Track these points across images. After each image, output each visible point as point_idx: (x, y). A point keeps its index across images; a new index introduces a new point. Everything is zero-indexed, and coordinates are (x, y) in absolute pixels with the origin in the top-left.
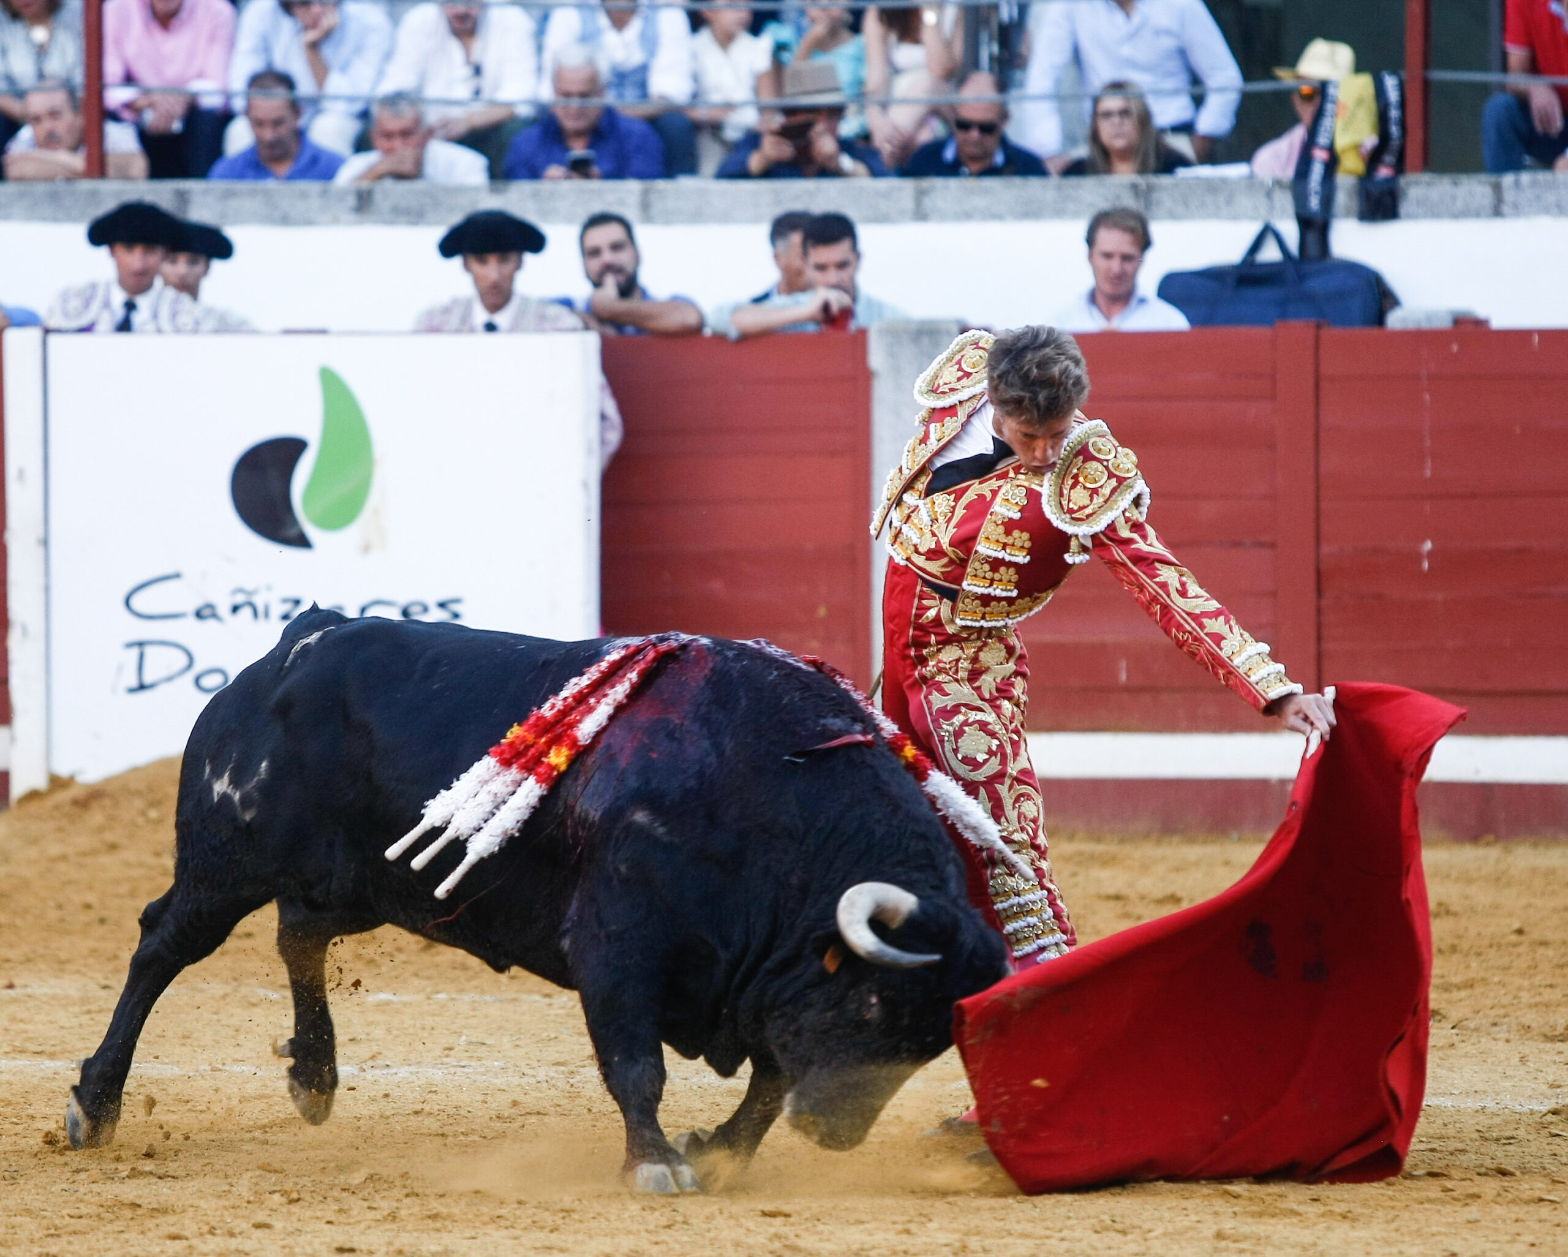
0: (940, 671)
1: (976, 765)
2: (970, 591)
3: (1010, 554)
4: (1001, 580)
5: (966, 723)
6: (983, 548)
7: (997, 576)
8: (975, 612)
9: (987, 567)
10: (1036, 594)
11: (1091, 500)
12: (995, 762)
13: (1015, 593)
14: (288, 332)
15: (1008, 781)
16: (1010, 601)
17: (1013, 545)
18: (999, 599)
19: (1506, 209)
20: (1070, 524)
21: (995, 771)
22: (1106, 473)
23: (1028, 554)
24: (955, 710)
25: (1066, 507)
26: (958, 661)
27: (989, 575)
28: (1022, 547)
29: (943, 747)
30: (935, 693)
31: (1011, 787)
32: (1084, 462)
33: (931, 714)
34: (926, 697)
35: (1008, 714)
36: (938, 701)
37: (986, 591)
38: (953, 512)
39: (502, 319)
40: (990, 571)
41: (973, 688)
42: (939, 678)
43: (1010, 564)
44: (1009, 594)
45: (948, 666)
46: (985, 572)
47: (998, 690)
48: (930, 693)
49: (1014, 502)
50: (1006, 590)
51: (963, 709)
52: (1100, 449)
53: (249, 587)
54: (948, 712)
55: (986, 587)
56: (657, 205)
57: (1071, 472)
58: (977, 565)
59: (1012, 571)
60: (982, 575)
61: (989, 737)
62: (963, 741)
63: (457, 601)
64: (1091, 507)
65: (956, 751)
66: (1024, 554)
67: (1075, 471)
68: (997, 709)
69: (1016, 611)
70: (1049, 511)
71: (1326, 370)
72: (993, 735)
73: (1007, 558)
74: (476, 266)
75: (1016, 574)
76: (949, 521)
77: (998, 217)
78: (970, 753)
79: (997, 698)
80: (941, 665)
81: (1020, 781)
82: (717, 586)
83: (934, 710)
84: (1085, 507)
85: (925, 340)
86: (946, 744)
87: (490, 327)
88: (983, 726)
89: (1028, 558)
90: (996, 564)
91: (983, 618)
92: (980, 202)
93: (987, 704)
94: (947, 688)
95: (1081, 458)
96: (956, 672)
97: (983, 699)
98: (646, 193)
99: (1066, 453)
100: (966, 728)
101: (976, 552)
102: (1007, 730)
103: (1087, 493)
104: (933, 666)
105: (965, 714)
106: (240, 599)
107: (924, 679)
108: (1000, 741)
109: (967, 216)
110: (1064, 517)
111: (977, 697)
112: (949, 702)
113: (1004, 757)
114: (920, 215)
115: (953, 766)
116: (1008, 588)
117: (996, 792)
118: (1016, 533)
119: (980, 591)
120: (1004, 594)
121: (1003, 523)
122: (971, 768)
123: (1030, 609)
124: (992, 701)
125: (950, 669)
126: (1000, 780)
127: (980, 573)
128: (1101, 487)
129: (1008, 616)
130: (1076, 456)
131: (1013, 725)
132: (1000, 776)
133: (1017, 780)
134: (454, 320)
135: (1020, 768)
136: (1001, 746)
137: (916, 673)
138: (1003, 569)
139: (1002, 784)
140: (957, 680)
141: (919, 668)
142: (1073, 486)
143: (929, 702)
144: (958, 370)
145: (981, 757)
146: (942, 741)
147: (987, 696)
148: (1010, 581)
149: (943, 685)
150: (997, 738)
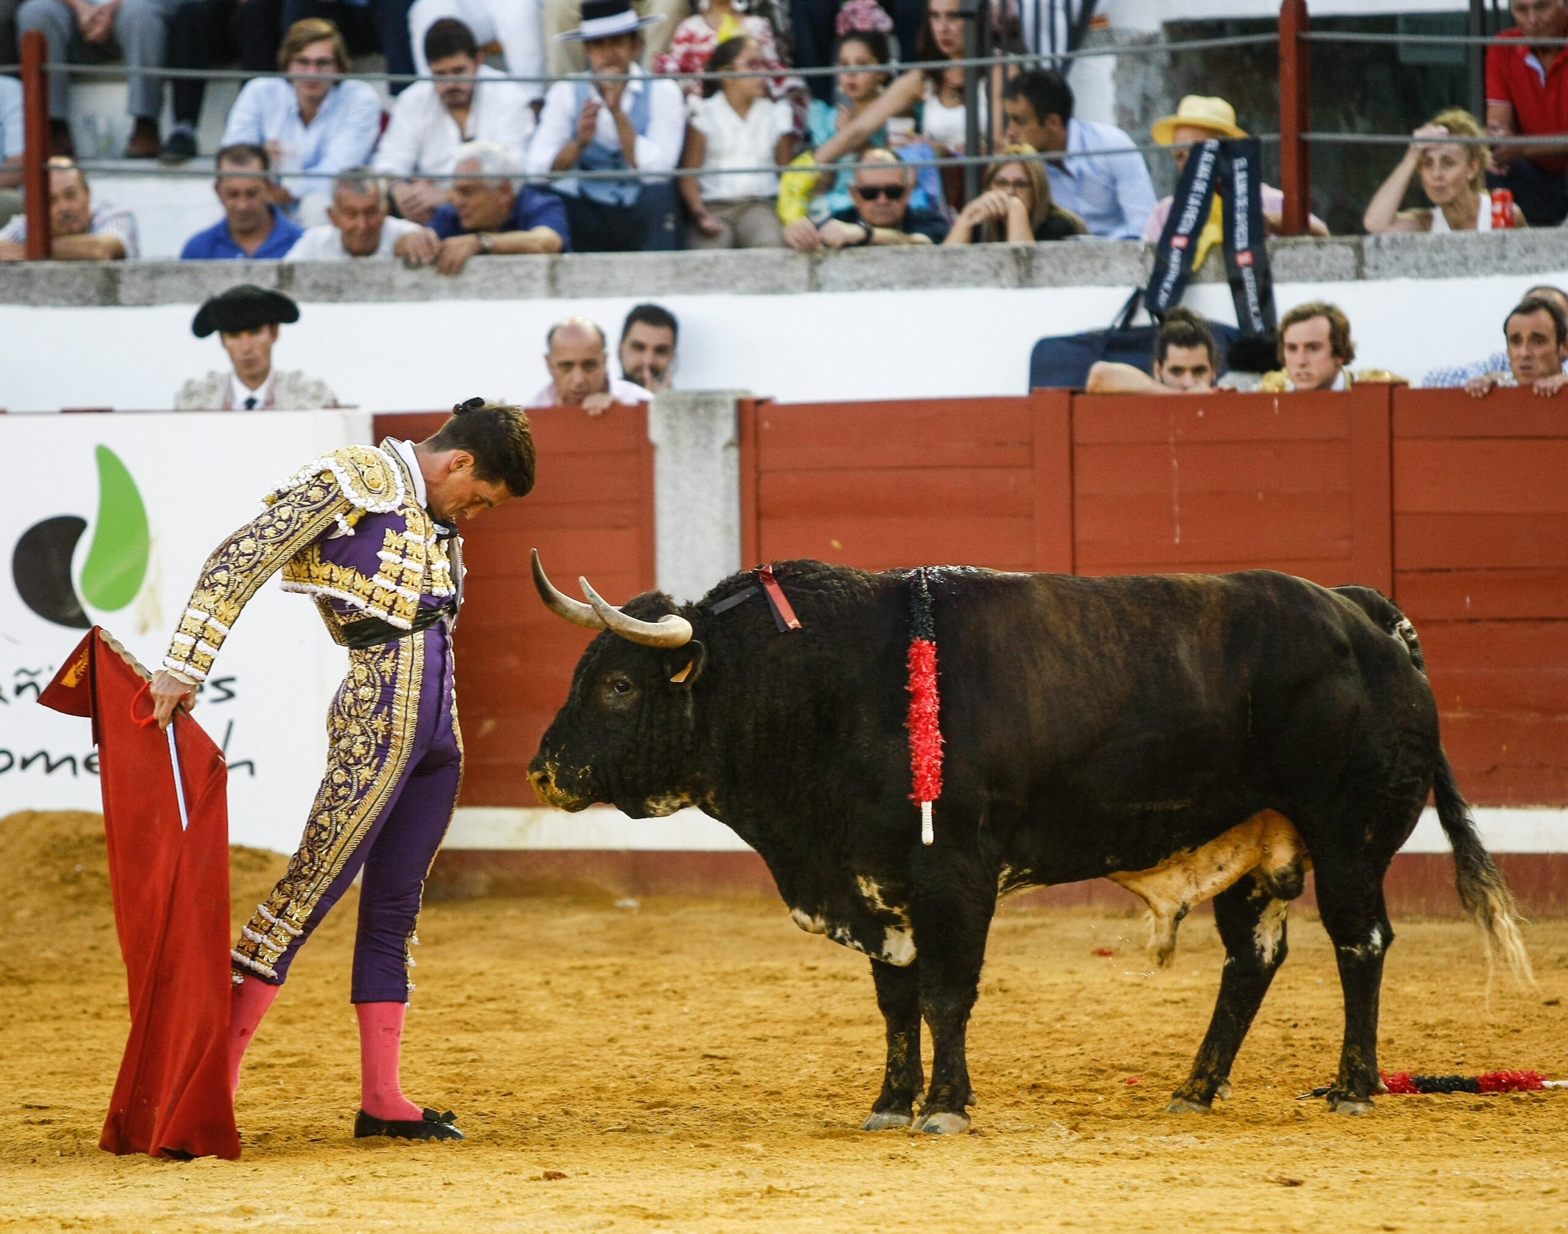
14: (65, 411)
19: (1367, 271)
39: (260, 394)
53: (32, 669)
56: (564, 279)
63: (232, 679)
71: (1079, 438)
74: (231, 341)
77: (887, 286)
82: (512, 661)
85: (701, 412)
87: (250, 404)
92: (871, 271)
98: (553, 265)
106: (24, 679)
109: (859, 285)
114: (815, 286)
134: (217, 400)
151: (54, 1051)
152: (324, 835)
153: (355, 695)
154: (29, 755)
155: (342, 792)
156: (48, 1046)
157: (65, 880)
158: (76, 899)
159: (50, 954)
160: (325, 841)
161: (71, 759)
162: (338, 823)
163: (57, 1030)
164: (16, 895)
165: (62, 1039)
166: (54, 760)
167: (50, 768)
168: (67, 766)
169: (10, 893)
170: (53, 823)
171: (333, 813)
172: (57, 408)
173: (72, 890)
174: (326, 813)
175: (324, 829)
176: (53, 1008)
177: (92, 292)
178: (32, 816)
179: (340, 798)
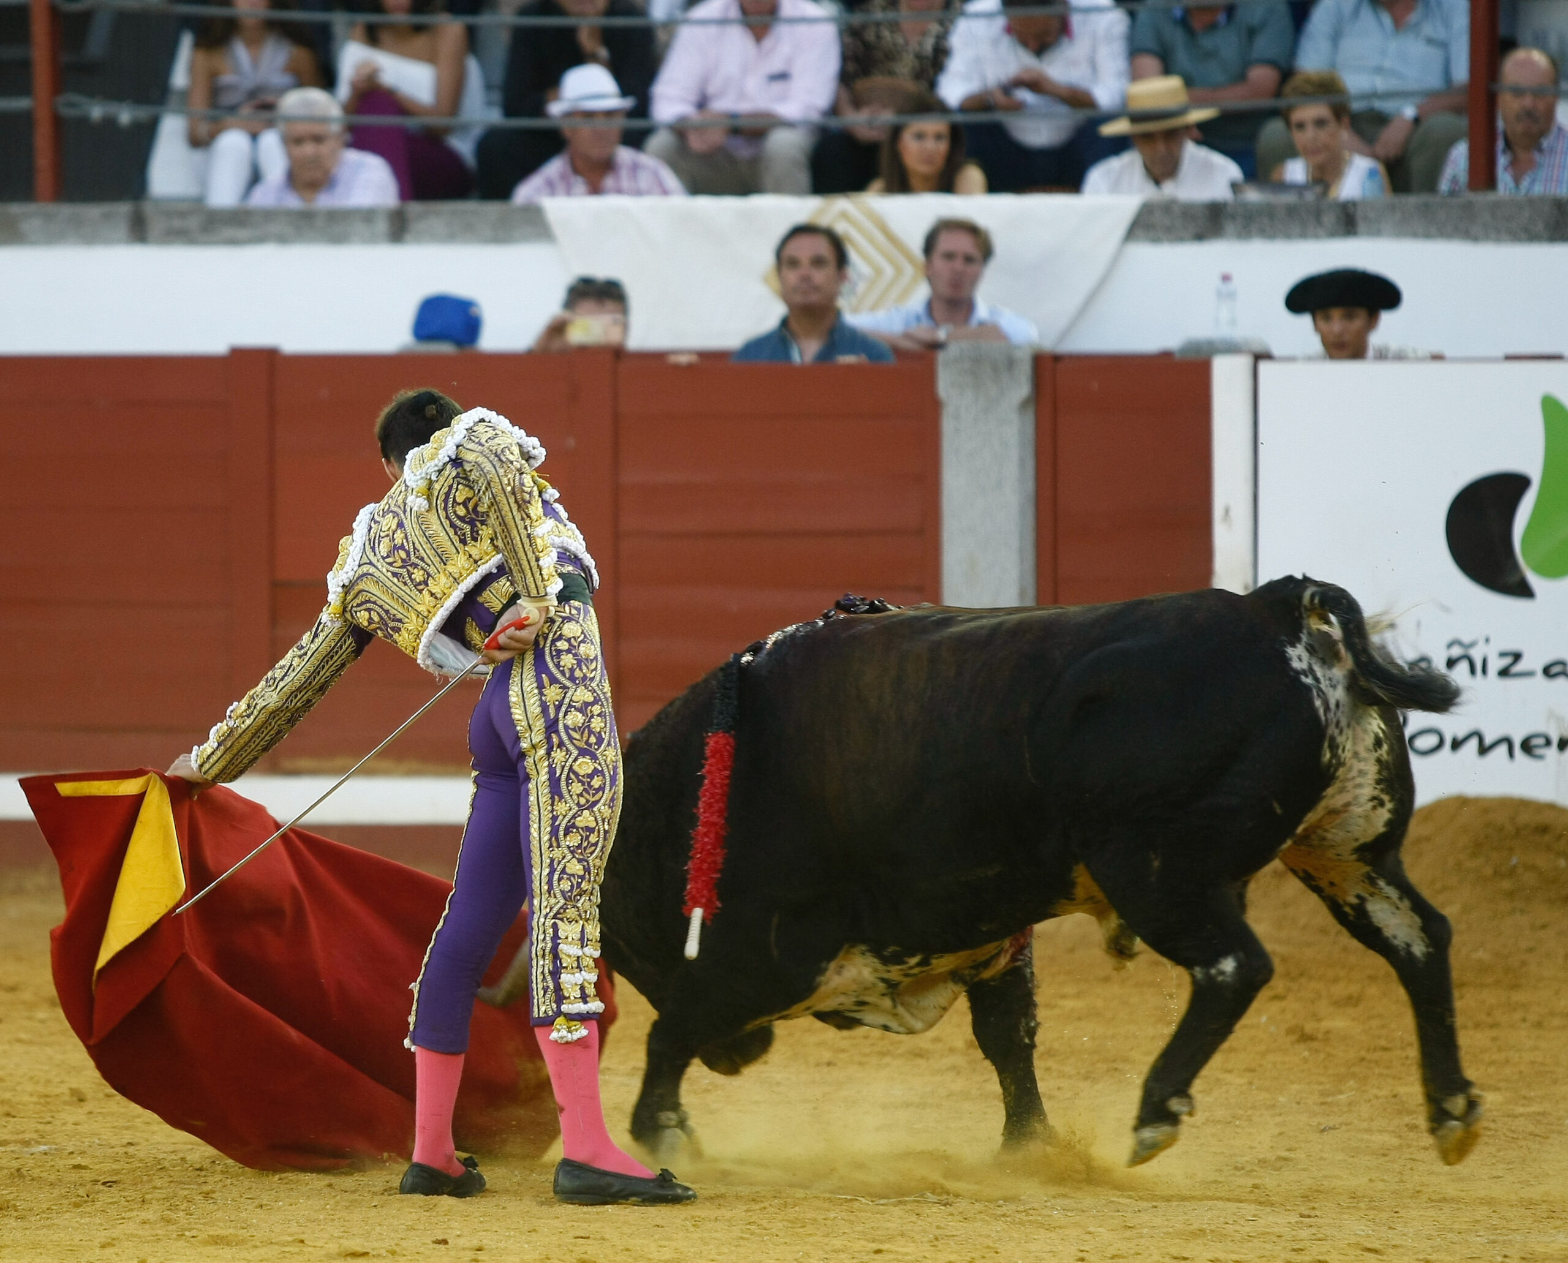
14: (1509, 358)
53: (1466, 640)
106: (1456, 651)
151: (1492, 1063)
152: (593, 838)
153: (575, 655)
154: (1461, 735)
155: (596, 782)
156: (1486, 1057)
157: (1497, 874)
158: (1511, 895)
159: (1481, 955)
160: (596, 844)
161: (1508, 741)
162: (603, 820)
163: (1494, 1039)
164: (1444, 889)
165: (1500, 1050)
166: (1488, 741)
167: (1483, 750)
168: (1503, 749)
169: (1438, 886)
170: (1486, 811)
171: (595, 809)
172: (1500, 353)
173: (1506, 885)
174: (587, 813)
175: (591, 830)
176: (1489, 1014)
177: (1540, 227)
178: (1462, 802)
179: (597, 790)
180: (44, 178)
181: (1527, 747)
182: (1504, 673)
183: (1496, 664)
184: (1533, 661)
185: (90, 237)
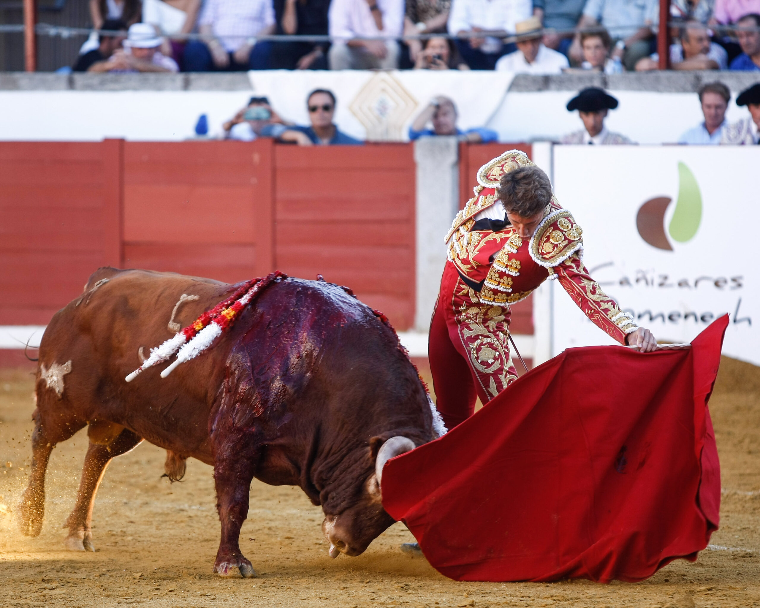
0: (468, 318)
1: (488, 365)
2: (487, 286)
3: (509, 271)
4: (503, 283)
5: (482, 344)
6: (497, 266)
7: (502, 281)
8: (490, 297)
9: (497, 275)
10: (522, 292)
11: (553, 250)
12: (497, 363)
13: (510, 291)
15: (504, 373)
16: (508, 294)
17: (511, 266)
18: (502, 293)
20: (541, 261)
21: (497, 368)
22: (563, 237)
23: (518, 272)
24: (476, 338)
25: (540, 251)
26: (477, 314)
27: (498, 279)
28: (516, 268)
29: (470, 357)
30: (465, 329)
31: (506, 376)
32: (553, 230)
33: (463, 340)
34: (461, 331)
35: (502, 339)
36: (467, 333)
37: (496, 288)
38: (479, 243)
40: (498, 277)
41: (485, 327)
42: (467, 321)
43: (508, 276)
44: (507, 291)
45: (472, 316)
46: (496, 278)
47: (497, 327)
48: (463, 329)
49: (515, 244)
50: (506, 288)
51: (480, 337)
52: (563, 225)
54: (473, 339)
55: (496, 286)
57: (546, 234)
58: (493, 274)
59: (510, 279)
60: (495, 279)
61: (494, 351)
62: (481, 353)
64: (553, 253)
65: (477, 358)
66: (516, 272)
67: (548, 234)
68: (497, 336)
69: (511, 299)
70: (531, 252)
72: (496, 349)
73: (507, 272)
75: (512, 281)
76: (476, 247)
78: (485, 359)
79: (497, 331)
80: (468, 315)
81: (510, 373)
83: (465, 337)
84: (549, 253)
86: (472, 355)
88: (491, 345)
89: (518, 274)
90: (502, 275)
91: (494, 300)
93: (492, 334)
94: (471, 326)
95: (552, 228)
96: (476, 319)
97: (490, 332)
99: (545, 224)
100: (482, 347)
101: (493, 267)
102: (502, 347)
103: (551, 246)
104: (464, 316)
105: (481, 339)
106: (640, 275)
107: (459, 322)
108: (499, 353)
110: (538, 256)
111: (487, 331)
112: (473, 334)
113: (502, 360)
115: (476, 366)
116: (507, 287)
117: (499, 379)
118: (514, 261)
119: (493, 287)
120: (505, 290)
121: (508, 254)
122: (485, 367)
123: (519, 299)
124: (494, 332)
125: (473, 317)
126: (500, 372)
127: (494, 278)
128: (560, 244)
129: (507, 301)
130: (550, 226)
131: (505, 344)
132: (501, 370)
133: (508, 372)
135: (509, 366)
136: (500, 355)
137: (455, 318)
138: (505, 278)
139: (502, 374)
140: (476, 323)
141: (457, 315)
142: (546, 242)
143: (462, 334)
144: (501, 170)
145: (490, 361)
146: (470, 353)
147: (492, 330)
148: (508, 284)
149: (470, 325)
150: (498, 351)
161: (662, 316)
166: (653, 315)
167: (651, 319)
168: (660, 318)
172: (660, 142)
177: (689, 86)
180: (30, 61)
181: (671, 318)
182: (661, 285)
183: (657, 281)
184: (673, 280)
185: (50, 88)
